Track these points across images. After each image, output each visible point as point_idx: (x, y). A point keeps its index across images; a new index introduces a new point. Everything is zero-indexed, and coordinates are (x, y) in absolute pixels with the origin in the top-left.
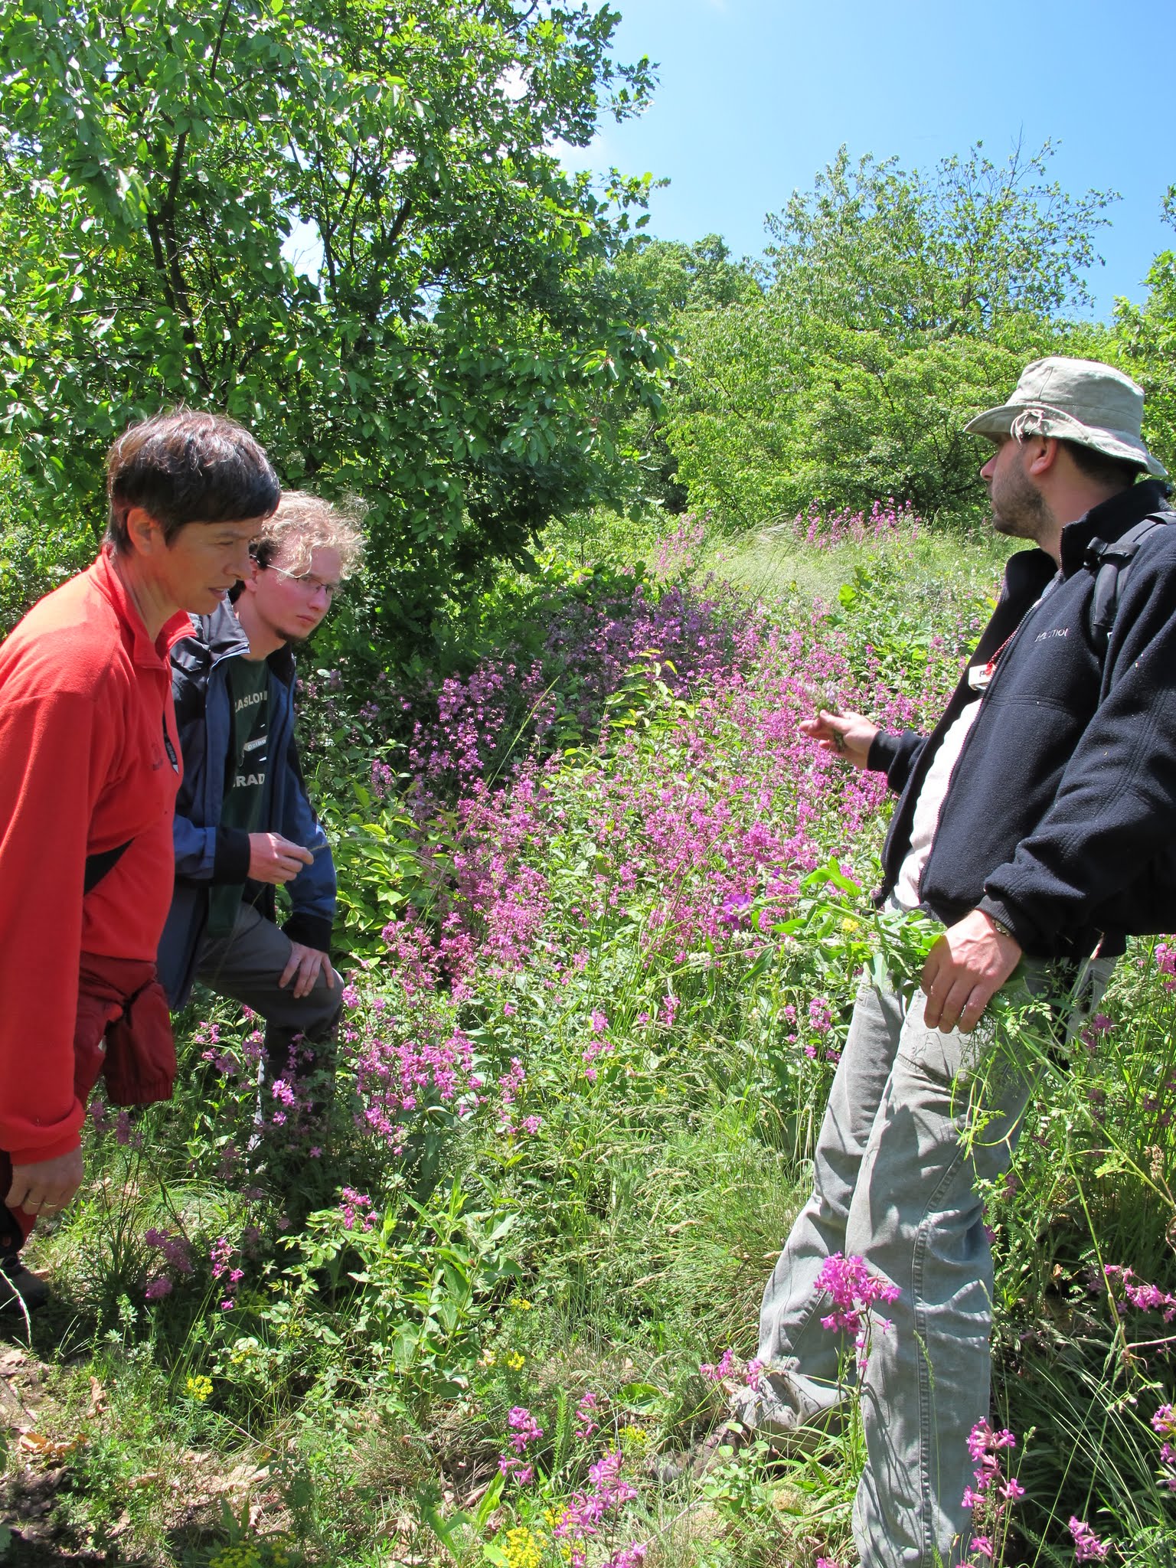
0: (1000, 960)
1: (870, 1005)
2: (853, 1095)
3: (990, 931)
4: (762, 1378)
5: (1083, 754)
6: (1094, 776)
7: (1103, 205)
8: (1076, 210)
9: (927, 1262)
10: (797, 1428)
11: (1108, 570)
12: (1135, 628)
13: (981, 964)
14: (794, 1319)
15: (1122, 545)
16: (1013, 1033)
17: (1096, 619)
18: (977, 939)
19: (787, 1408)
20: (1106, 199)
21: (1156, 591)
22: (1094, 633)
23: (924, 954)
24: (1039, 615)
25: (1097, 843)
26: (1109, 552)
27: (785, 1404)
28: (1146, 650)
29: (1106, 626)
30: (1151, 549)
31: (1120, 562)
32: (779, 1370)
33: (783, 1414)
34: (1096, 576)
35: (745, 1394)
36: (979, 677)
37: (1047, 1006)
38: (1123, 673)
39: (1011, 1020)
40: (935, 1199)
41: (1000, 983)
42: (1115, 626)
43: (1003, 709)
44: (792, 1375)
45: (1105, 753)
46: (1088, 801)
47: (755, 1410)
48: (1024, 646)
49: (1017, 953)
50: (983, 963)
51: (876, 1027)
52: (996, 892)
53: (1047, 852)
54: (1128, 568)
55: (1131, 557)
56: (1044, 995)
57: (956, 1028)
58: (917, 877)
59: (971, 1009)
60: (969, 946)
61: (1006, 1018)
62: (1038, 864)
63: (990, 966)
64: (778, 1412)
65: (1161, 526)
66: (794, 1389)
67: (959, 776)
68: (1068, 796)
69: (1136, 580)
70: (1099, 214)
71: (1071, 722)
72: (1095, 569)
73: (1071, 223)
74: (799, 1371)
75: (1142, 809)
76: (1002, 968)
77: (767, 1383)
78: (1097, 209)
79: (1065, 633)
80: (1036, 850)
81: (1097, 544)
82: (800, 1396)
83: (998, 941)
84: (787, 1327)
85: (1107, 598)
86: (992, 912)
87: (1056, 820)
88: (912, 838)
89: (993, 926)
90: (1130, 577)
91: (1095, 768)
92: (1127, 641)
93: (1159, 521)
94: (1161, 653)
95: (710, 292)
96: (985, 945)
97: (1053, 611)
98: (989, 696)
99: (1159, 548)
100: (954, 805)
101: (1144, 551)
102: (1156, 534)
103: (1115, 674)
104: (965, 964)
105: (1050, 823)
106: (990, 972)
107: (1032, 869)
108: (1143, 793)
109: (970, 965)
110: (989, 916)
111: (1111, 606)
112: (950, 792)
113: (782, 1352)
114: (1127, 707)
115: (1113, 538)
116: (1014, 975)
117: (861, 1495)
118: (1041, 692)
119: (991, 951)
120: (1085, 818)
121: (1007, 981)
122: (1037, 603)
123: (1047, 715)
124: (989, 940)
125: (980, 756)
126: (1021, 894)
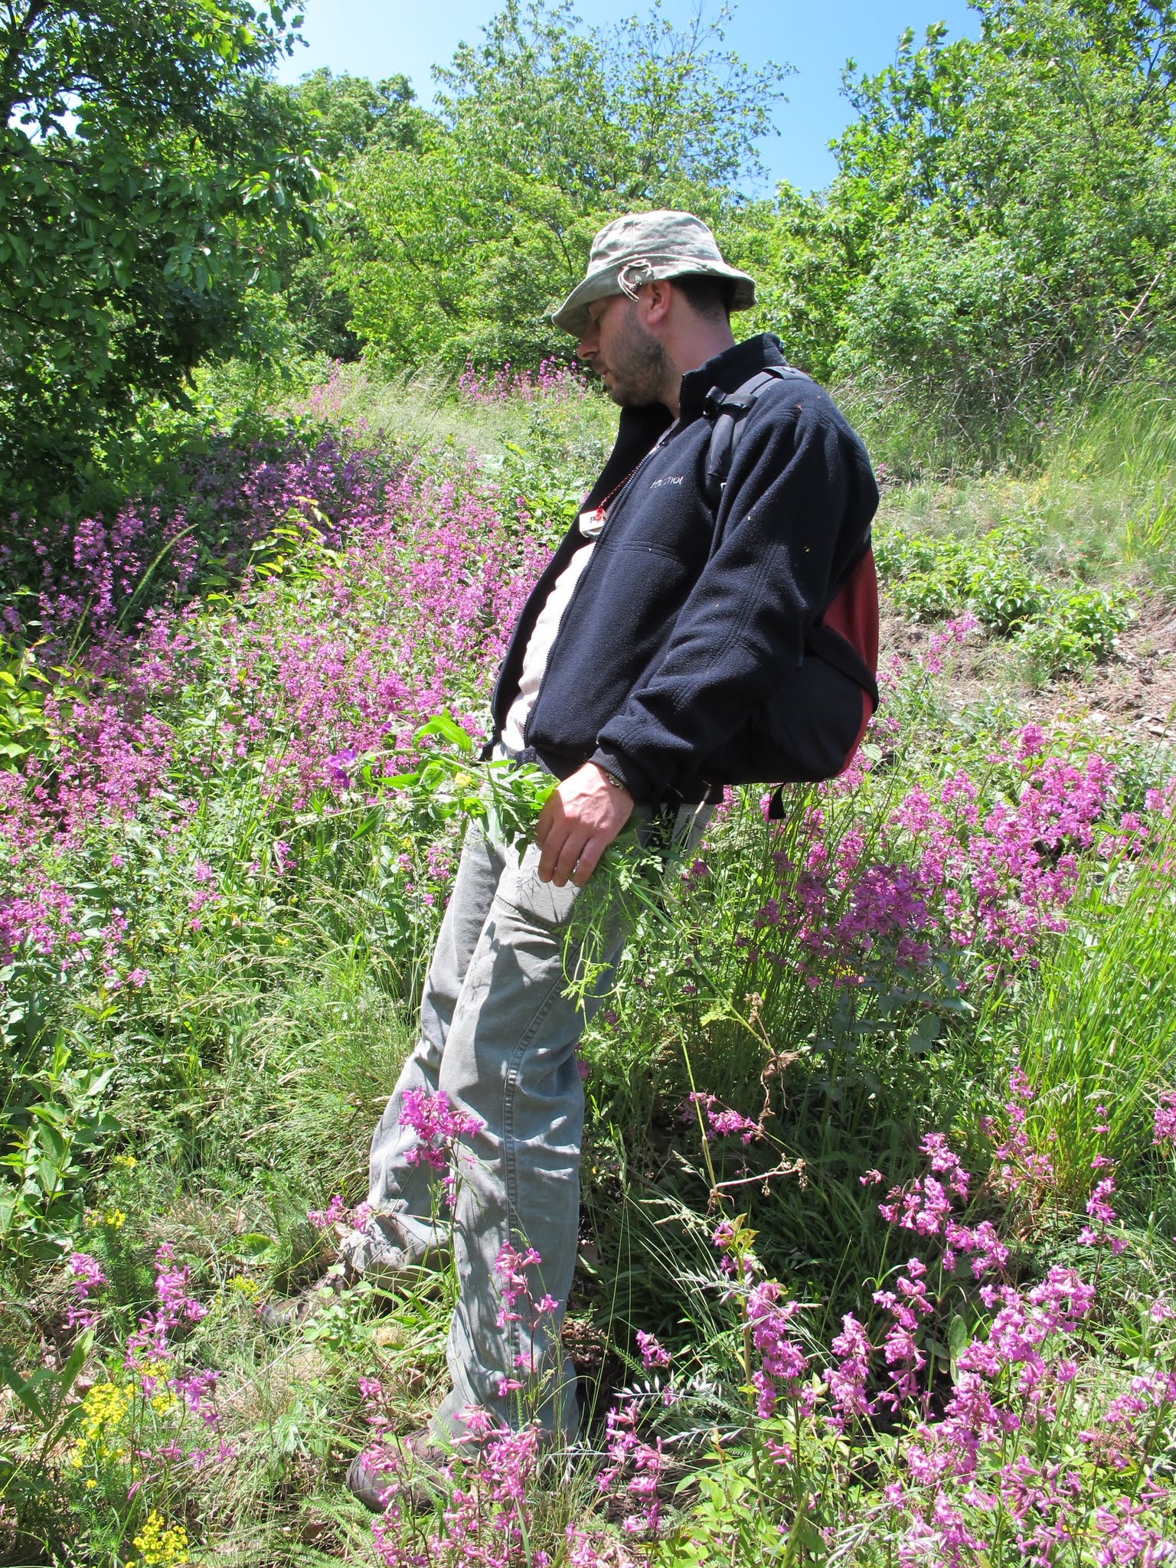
0: (612, 814)
1: (477, 850)
2: (459, 939)
3: (603, 784)
4: (371, 1221)
5: (695, 606)
6: (707, 627)
7: (780, 77)
8: (754, 81)
9: (517, 1099)
10: (404, 1267)
11: (725, 420)
12: (750, 480)
13: (595, 817)
14: (402, 1162)
15: (740, 396)
16: (625, 886)
17: (711, 468)
18: (590, 792)
19: (396, 1249)
20: (783, 71)
21: (771, 445)
22: (708, 482)
23: (538, 808)
24: (655, 462)
25: (709, 695)
26: (727, 402)
27: (393, 1244)
28: (758, 503)
29: (721, 475)
30: (769, 402)
31: (737, 413)
32: (386, 1213)
33: (391, 1255)
34: (713, 426)
35: (354, 1239)
36: (590, 523)
37: (658, 859)
38: (736, 525)
39: (624, 873)
40: (527, 1038)
41: (612, 837)
42: (730, 477)
43: (615, 555)
44: (401, 1217)
45: (716, 606)
46: (699, 653)
47: (363, 1253)
48: (638, 493)
49: (628, 805)
50: (597, 816)
51: (483, 871)
52: (609, 745)
53: (659, 705)
54: (744, 420)
55: (748, 409)
56: (656, 849)
57: (569, 882)
58: (523, 720)
59: (585, 863)
60: (583, 800)
61: (619, 871)
62: (650, 716)
63: (603, 819)
64: (386, 1254)
65: (777, 380)
66: (402, 1231)
67: (570, 620)
68: (680, 648)
69: (752, 432)
70: (776, 87)
71: (681, 571)
72: (713, 419)
73: (750, 94)
74: (408, 1212)
75: (752, 661)
76: (615, 821)
77: (376, 1227)
78: (774, 81)
79: (680, 481)
80: (648, 701)
81: (716, 393)
82: (408, 1238)
83: (611, 794)
84: (395, 1170)
85: (723, 447)
86: (606, 765)
87: (669, 671)
88: (521, 682)
89: (606, 779)
90: (746, 429)
91: (707, 619)
92: (740, 493)
93: (776, 375)
94: (772, 507)
95: (392, 135)
96: (598, 798)
97: (670, 459)
98: (603, 541)
99: (775, 403)
100: (563, 649)
101: (761, 405)
102: (773, 387)
103: (728, 526)
104: (579, 818)
105: (662, 674)
106: (604, 825)
107: (644, 722)
108: (752, 646)
109: (584, 818)
110: (602, 769)
111: (727, 455)
112: (559, 636)
113: (390, 1195)
114: (739, 559)
115: (731, 388)
116: (626, 829)
117: (455, 1326)
118: (654, 539)
119: (605, 804)
120: (698, 669)
121: (621, 832)
122: (654, 450)
123: (662, 562)
124: (603, 793)
125: (591, 600)
126: (633, 747)
